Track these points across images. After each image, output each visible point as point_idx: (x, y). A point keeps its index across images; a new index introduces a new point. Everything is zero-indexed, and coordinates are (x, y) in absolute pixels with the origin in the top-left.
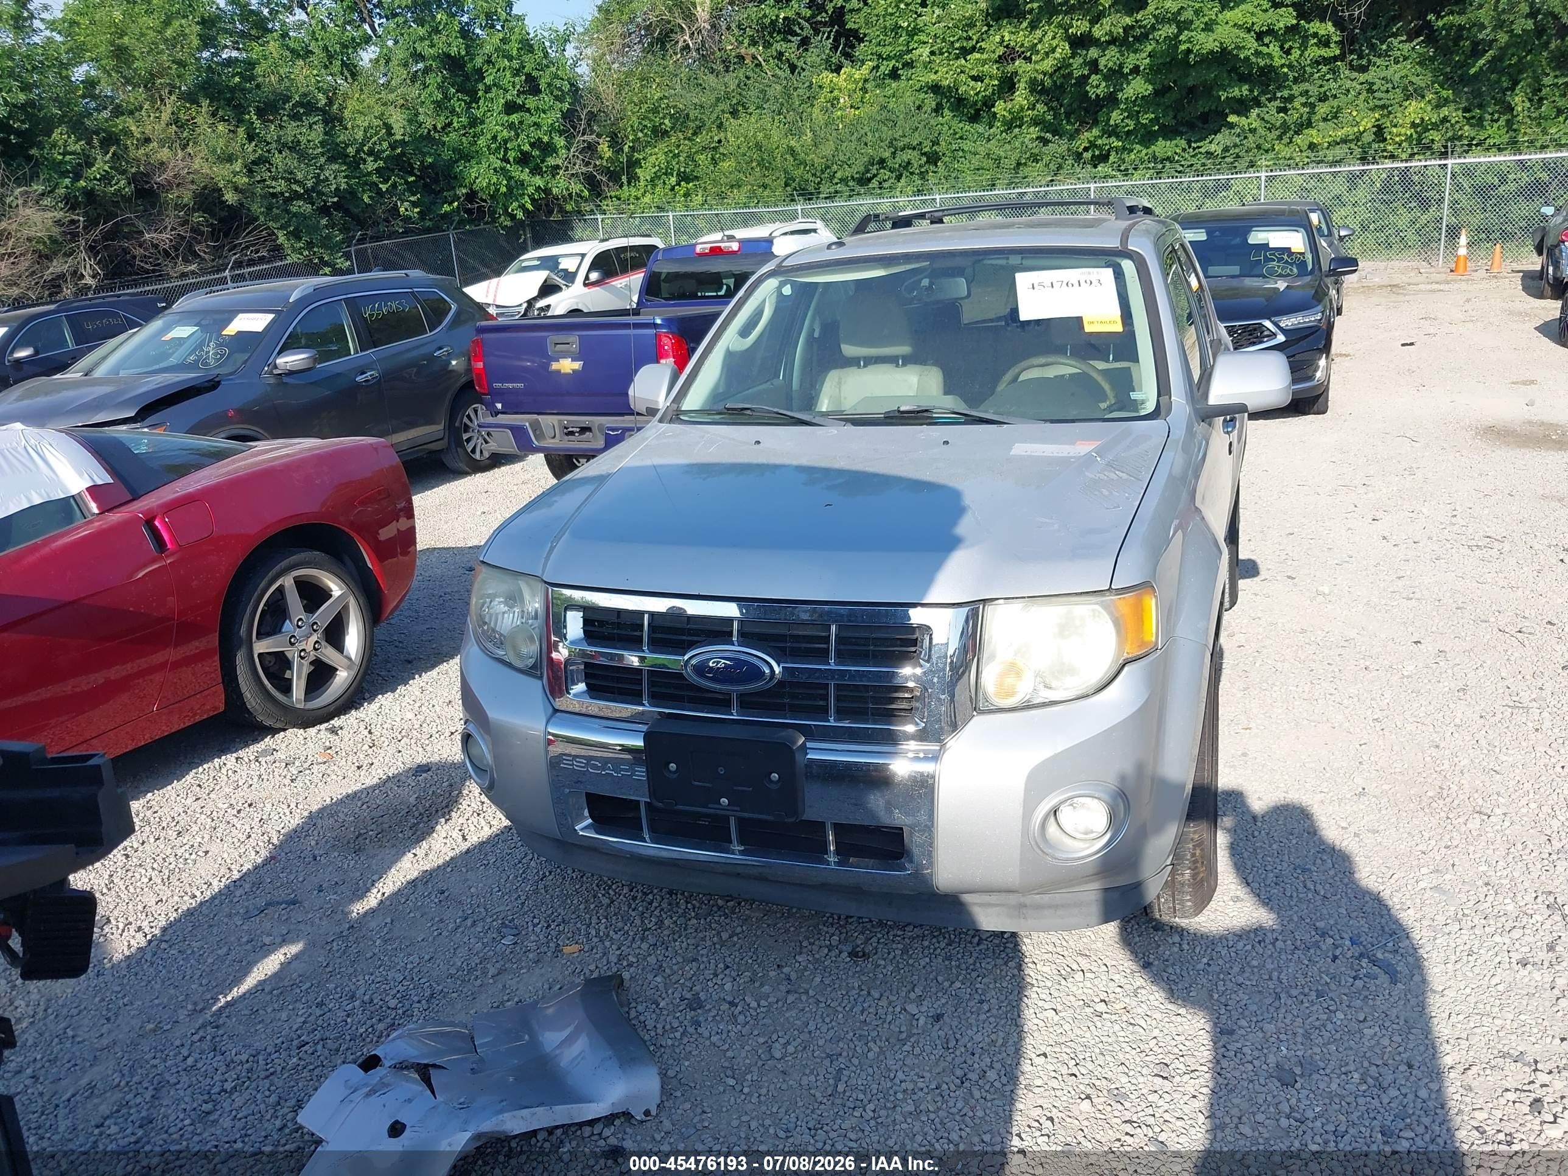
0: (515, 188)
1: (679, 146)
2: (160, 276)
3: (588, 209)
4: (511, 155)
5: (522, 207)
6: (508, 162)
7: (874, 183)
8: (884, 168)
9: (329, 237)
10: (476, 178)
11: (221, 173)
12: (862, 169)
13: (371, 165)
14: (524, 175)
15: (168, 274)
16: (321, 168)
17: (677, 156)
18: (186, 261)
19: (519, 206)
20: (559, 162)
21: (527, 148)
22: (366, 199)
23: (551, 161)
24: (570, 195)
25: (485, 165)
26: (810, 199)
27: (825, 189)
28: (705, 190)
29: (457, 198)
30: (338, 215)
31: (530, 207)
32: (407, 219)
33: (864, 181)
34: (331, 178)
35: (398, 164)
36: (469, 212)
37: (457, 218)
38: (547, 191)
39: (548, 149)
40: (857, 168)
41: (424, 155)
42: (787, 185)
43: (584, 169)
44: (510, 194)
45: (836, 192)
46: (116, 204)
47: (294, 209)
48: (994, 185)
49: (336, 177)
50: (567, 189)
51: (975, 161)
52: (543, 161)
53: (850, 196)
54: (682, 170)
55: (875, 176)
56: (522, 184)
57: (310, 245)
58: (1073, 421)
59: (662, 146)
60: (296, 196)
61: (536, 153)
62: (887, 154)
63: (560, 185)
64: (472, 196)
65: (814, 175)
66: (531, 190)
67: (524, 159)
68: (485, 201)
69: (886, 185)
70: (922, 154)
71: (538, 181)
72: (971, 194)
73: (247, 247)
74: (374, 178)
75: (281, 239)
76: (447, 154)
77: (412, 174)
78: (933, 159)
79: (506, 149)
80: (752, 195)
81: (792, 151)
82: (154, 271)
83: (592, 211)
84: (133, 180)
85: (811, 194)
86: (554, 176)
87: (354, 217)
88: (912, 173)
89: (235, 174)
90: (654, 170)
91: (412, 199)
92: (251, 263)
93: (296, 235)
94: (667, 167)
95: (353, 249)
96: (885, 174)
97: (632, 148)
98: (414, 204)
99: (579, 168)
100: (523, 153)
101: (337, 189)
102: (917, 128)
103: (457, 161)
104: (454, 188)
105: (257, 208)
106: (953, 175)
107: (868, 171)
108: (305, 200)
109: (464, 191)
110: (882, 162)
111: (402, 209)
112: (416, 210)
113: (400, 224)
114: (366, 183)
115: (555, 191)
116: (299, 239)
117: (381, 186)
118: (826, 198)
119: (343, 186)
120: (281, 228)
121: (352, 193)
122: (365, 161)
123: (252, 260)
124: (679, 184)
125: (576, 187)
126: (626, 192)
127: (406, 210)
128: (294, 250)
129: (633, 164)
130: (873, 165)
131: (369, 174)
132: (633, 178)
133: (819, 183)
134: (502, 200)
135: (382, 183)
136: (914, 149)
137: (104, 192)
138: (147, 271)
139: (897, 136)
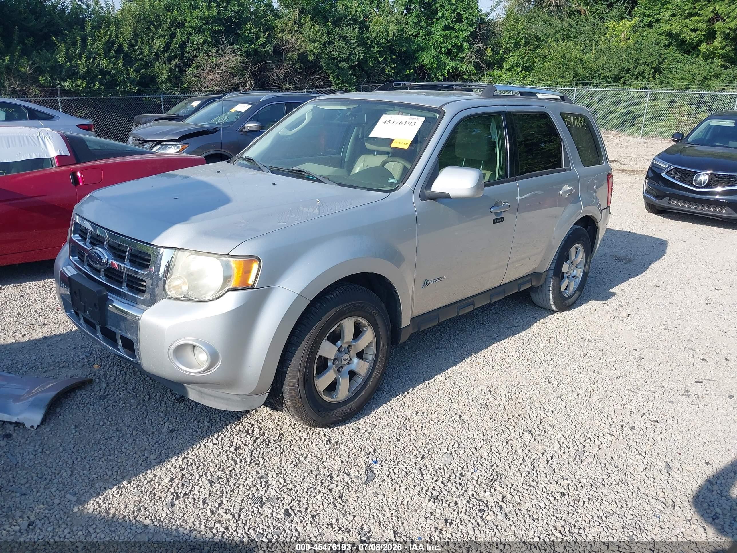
0: (441, 66)
1: (525, 53)
2: (279, 88)
3: (475, 79)
4: (443, 50)
5: (443, 75)
6: (441, 53)
7: (622, 81)
8: (629, 74)
9: (351, 80)
10: (425, 59)
11: (309, 46)
12: (616, 73)
13: (376, 49)
14: (446, 60)
15: (282, 88)
16: (354, 48)
17: (524, 58)
18: (289, 83)
19: (442, 75)
20: (464, 55)
21: (450, 47)
22: (371, 64)
23: (461, 55)
24: (467, 71)
25: (429, 53)
26: (586, 85)
27: (595, 81)
28: (534, 76)
29: (414, 68)
30: (358, 70)
31: (446, 75)
32: (388, 75)
33: (616, 79)
34: (357, 53)
35: (390, 49)
36: (419, 75)
37: (412, 77)
38: (456, 69)
39: (461, 49)
40: (615, 71)
41: (403, 46)
42: (574, 77)
43: (475, 60)
44: (438, 68)
45: (601, 83)
46: (265, 56)
47: (340, 65)
48: (689, 88)
49: (359, 53)
50: (466, 69)
51: (681, 75)
52: (458, 54)
53: (607, 86)
54: (524, 65)
55: (623, 77)
56: (445, 64)
57: (343, 82)
58: (355, 187)
59: (518, 52)
60: (342, 60)
61: (455, 50)
62: (631, 67)
63: (463, 67)
64: (422, 67)
65: (590, 74)
66: (449, 67)
67: (449, 53)
68: (426, 70)
69: (628, 82)
70: (652, 68)
71: (453, 64)
72: (674, 91)
73: (317, 80)
74: (377, 55)
75: (331, 78)
76: (414, 47)
77: (394, 55)
78: (657, 70)
79: (441, 48)
80: (555, 80)
81: (581, 60)
82: (276, 86)
83: (476, 80)
84: (274, 47)
85: (588, 83)
86: (461, 62)
87: (366, 72)
88: (644, 78)
89: (315, 48)
90: (511, 64)
91: (393, 66)
92: (317, 87)
93: (337, 77)
94: (517, 63)
95: (362, 86)
96: (628, 76)
97: (504, 52)
98: (392, 69)
99: (473, 59)
100: (448, 50)
101: (359, 58)
102: (652, 54)
103: (419, 50)
104: (414, 63)
105: (323, 63)
106: (667, 81)
107: (620, 74)
108: (346, 62)
109: (418, 65)
110: (628, 70)
111: (386, 70)
112: (393, 71)
113: (385, 77)
114: (373, 57)
115: (460, 69)
116: (339, 79)
117: (379, 59)
118: (594, 86)
119: (362, 57)
120: (332, 73)
121: (365, 60)
122: (374, 46)
123: (317, 86)
124: (521, 72)
125: (470, 68)
126: (494, 73)
127: (389, 71)
128: (336, 83)
129: (503, 60)
130: (623, 71)
131: (375, 53)
132: (500, 66)
133: (592, 78)
134: (434, 70)
135: (380, 57)
136: (648, 65)
137: (261, 51)
138: (273, 86)
139: (640, 57)
